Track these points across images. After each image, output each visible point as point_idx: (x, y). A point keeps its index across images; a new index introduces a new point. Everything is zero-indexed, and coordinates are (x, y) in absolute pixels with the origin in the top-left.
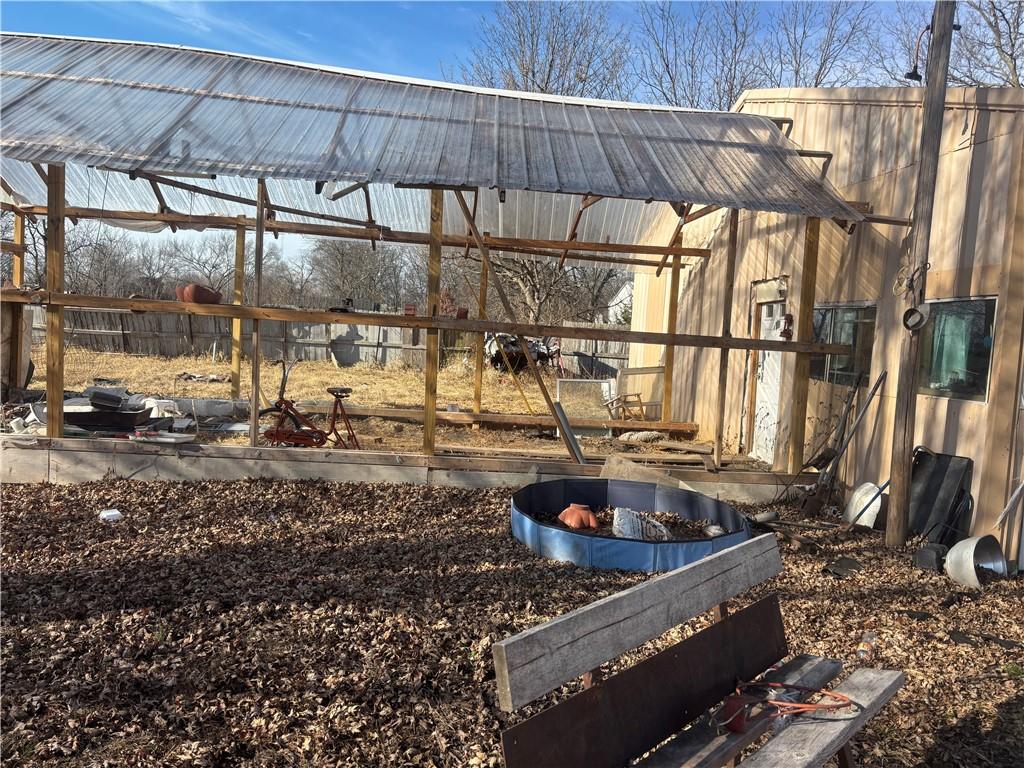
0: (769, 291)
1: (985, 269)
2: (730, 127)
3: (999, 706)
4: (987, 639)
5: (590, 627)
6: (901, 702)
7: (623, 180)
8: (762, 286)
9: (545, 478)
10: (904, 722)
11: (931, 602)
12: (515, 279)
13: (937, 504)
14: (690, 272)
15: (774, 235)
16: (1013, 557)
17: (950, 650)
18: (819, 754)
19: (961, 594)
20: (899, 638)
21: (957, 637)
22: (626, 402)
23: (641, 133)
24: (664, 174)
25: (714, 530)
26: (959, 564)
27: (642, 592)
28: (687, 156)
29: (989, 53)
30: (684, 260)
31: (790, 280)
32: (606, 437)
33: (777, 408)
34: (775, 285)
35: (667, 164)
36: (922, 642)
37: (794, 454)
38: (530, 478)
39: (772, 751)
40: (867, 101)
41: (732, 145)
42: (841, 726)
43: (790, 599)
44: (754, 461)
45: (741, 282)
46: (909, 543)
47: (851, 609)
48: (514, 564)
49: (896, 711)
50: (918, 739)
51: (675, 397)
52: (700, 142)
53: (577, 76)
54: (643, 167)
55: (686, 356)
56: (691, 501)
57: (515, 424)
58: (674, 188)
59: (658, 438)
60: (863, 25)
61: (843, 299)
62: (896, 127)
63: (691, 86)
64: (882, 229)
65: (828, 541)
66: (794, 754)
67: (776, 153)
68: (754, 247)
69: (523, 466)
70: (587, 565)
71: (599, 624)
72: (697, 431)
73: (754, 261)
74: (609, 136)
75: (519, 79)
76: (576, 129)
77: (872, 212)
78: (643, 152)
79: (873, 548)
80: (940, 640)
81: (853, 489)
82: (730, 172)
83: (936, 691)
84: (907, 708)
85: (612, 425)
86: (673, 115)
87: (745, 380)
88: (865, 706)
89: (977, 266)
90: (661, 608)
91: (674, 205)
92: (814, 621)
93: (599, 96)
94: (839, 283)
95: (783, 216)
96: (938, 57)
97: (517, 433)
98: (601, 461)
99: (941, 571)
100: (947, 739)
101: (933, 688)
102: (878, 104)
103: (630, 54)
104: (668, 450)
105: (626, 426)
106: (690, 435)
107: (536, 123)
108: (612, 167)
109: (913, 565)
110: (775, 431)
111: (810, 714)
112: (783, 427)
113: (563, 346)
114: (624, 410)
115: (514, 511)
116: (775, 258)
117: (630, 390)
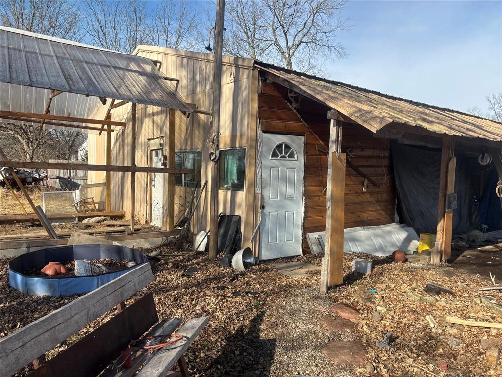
0: (155, 144)
1: (241, 135)
2: (131, 62)
3: (251, 321)
4: (247, 293)
5: (35, 334)
6: (213, 329)
7: (70, 82)
8: (152, 142)
9: (32, 250)
10: (213, 338)
11: (226, 281)
12: (16, 135)
13: (229, 237)
14: (117, 134)
15: (156, 117)
16: (257, 256)
17: (233, 300)
18: (166, 367)
19: (238, 275)
20: (213, 300)
21: (236, 294)
22: (85, 203)
23: (82, 59)
24: (95, 82)
25: (131, 264)
26: (237, 262)
27: (70, 307)
28: (108, 74)
29: (245, 44)
30: (113, 127)
31: (164, 139)
32: (75, 222)
33: (162, 200)
34: (158, 141)
35: (97, 77)
36: (222, 300)
37: (169, 221)
38: (23, 250)
39: (144, 373)
40: (192, 57)
41: (132, 71)
42: (178, 350)
43: (167, 292)
44: (153, 227)
45: (142, 139)
46: (218, 256)
47: (194, 291)
48: (10, 302)
49: (210, 333)
50: (219, 344)
51: (113, 198)
52: (115, 68)
53: (49, 24)
54: (84, 77)
55: (117, 177)
56: (119, 251)
57: (16, 220)
58: (100, 89)
59: (104, 220)
60: (195, 24)
61: (188, 148)
62: (205, 71)
63: (115, 39)
64: (202, 116)
65: (185, 261)
66: (154, 371)
67: (153, 77)
68: (147, 123)
69: (17, 244)
70: (57, 295)
71: (41, 331)
72: (125, 215)
73: (147, 130)
74: (63, 58)
75: (13, 21)
76: (42, 52)
77: (197, 109)
78: (83, 69)
79: (204, 261)
80: (229, 297)
81: (196, 235)
82: (131, 85)
83: (227, 320)
84: (215, 332)
85: (78, 216)
86: (101, 52)
87: (147, 187)
88: (189, 337)
89: (238, 134)
90: (82, 313)
91: (101, 98)
92: (177, 300)
93: (63, 38)
94: (186, 140)
95: (159, 108)
96: (218, 41)
97: (17, 225)
98: (68, 236)
99: (231, 266)
100: (231, 341)
101: (226, 319)
102: (197, 59)
103: (80, 17)
104: (109, 226)
105: (86, 216)
106: (121, 217)
107: (16, 46)
108: (65, 76)
109: (220, 265)
110: (162, 211)
111: (165, 348)
112: (165, 209)
113: (49, 173)
114: (84, 207)
115: (11, 272)
116: (157, 128)
117: (89, 196)
